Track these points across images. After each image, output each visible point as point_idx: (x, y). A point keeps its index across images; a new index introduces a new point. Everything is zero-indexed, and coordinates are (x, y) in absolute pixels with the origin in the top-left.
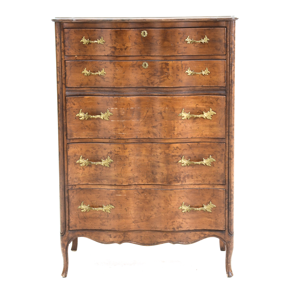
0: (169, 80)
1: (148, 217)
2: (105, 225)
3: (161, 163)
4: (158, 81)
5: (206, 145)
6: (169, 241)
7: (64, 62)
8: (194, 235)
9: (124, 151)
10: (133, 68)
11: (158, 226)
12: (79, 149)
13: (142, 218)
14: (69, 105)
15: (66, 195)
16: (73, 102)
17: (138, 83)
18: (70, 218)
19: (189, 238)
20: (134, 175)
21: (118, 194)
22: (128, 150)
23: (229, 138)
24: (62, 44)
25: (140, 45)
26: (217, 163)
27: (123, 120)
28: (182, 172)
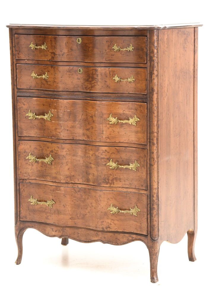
0: (98, 86)
1: (83, 215)
2: (49, 219)
3: (93, 164)
4: (90, 86)
5: (132, 150)
6: (100, 240)
7: (15, 65)
8: (123, 237)
9: (62, 150)
10: (69, 73)
11: (91, 225)
12: (28, 146)
13: (78, 216)
14: (20, 105)
15: (18, 188)
16: (23, 103)
17: (74, 87)
18: (21, 209)
19: (119, 240)
20: (71, 174)
21: (58, 191)
22: (65, 150)
23: (150, 144)
24: (14, 48)
25: (76, 51)
26: (141, 168)
27: (61, 121)
28: (111, 175)
